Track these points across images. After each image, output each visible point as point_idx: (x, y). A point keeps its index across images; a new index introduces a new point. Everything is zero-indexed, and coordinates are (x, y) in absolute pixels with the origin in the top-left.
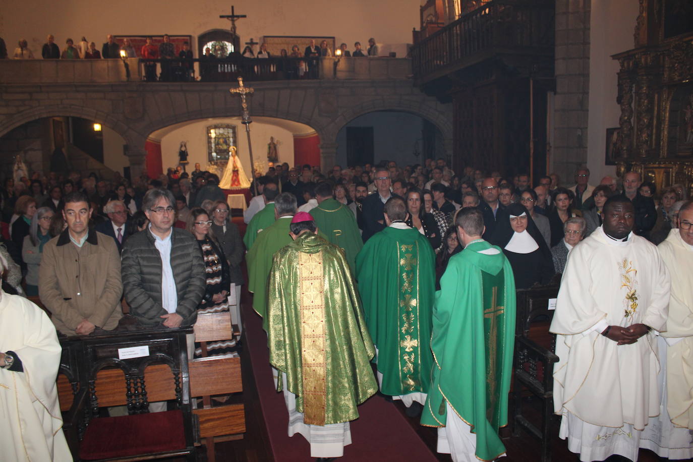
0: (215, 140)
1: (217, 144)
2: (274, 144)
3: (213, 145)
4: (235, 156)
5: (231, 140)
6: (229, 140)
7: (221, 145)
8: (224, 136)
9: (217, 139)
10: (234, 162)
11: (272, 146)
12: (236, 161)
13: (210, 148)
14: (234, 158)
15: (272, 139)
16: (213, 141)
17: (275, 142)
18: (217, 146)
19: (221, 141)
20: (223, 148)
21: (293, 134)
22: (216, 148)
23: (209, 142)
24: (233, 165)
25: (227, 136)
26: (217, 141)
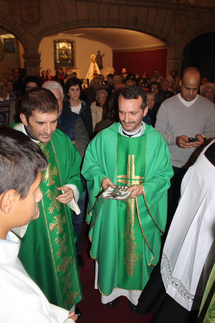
0: (59, 51)
1: (61, 54)
2: (100, 56)
3: (57, 55)
4: (95, 62)
5: (70, 51)
6: (68, 51)
7: (63, 55)
8: (66, 49)
9: (60, 51)
10: (95, 67)
11: (99, 57)
12: (96, 67)
13: (55, 57)
14: (94, 64)
15: (99, 52)
16: (57, 51)
17: (101, 54)
18: (60, 56)
19: (63, 52)
20: (64, 58)
21: (112, 50)
22: (59, 57)
23: (55, 53)
24: (94, 69)
25: (67, 49)
26: (60, 52)
